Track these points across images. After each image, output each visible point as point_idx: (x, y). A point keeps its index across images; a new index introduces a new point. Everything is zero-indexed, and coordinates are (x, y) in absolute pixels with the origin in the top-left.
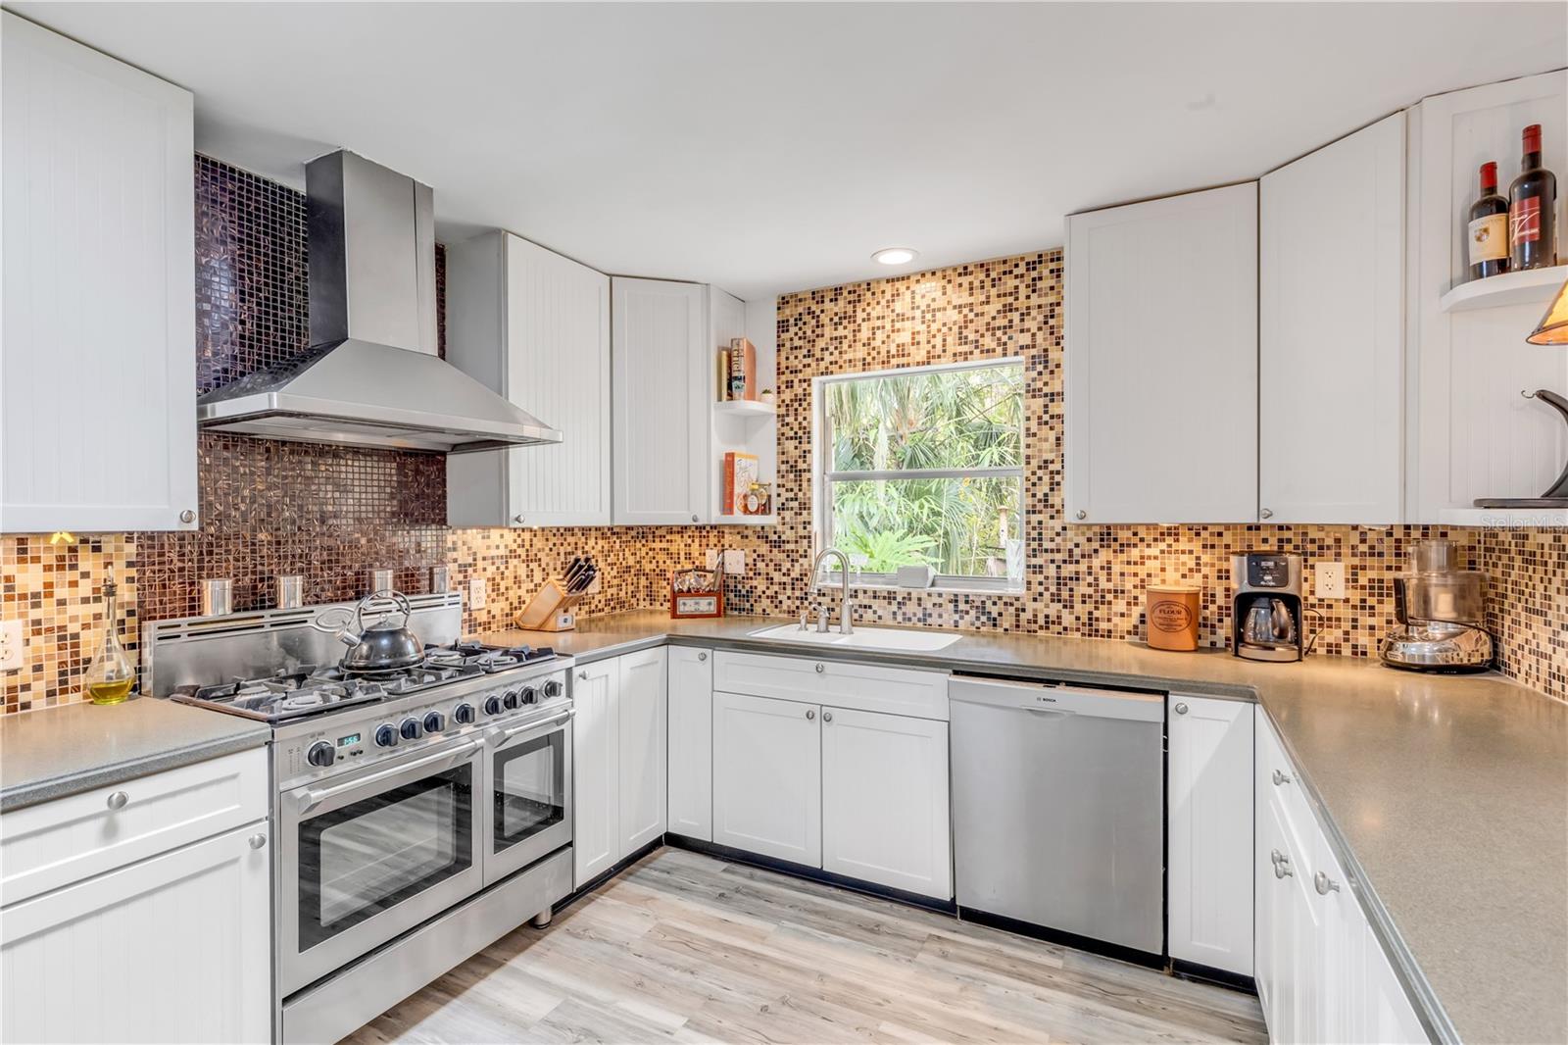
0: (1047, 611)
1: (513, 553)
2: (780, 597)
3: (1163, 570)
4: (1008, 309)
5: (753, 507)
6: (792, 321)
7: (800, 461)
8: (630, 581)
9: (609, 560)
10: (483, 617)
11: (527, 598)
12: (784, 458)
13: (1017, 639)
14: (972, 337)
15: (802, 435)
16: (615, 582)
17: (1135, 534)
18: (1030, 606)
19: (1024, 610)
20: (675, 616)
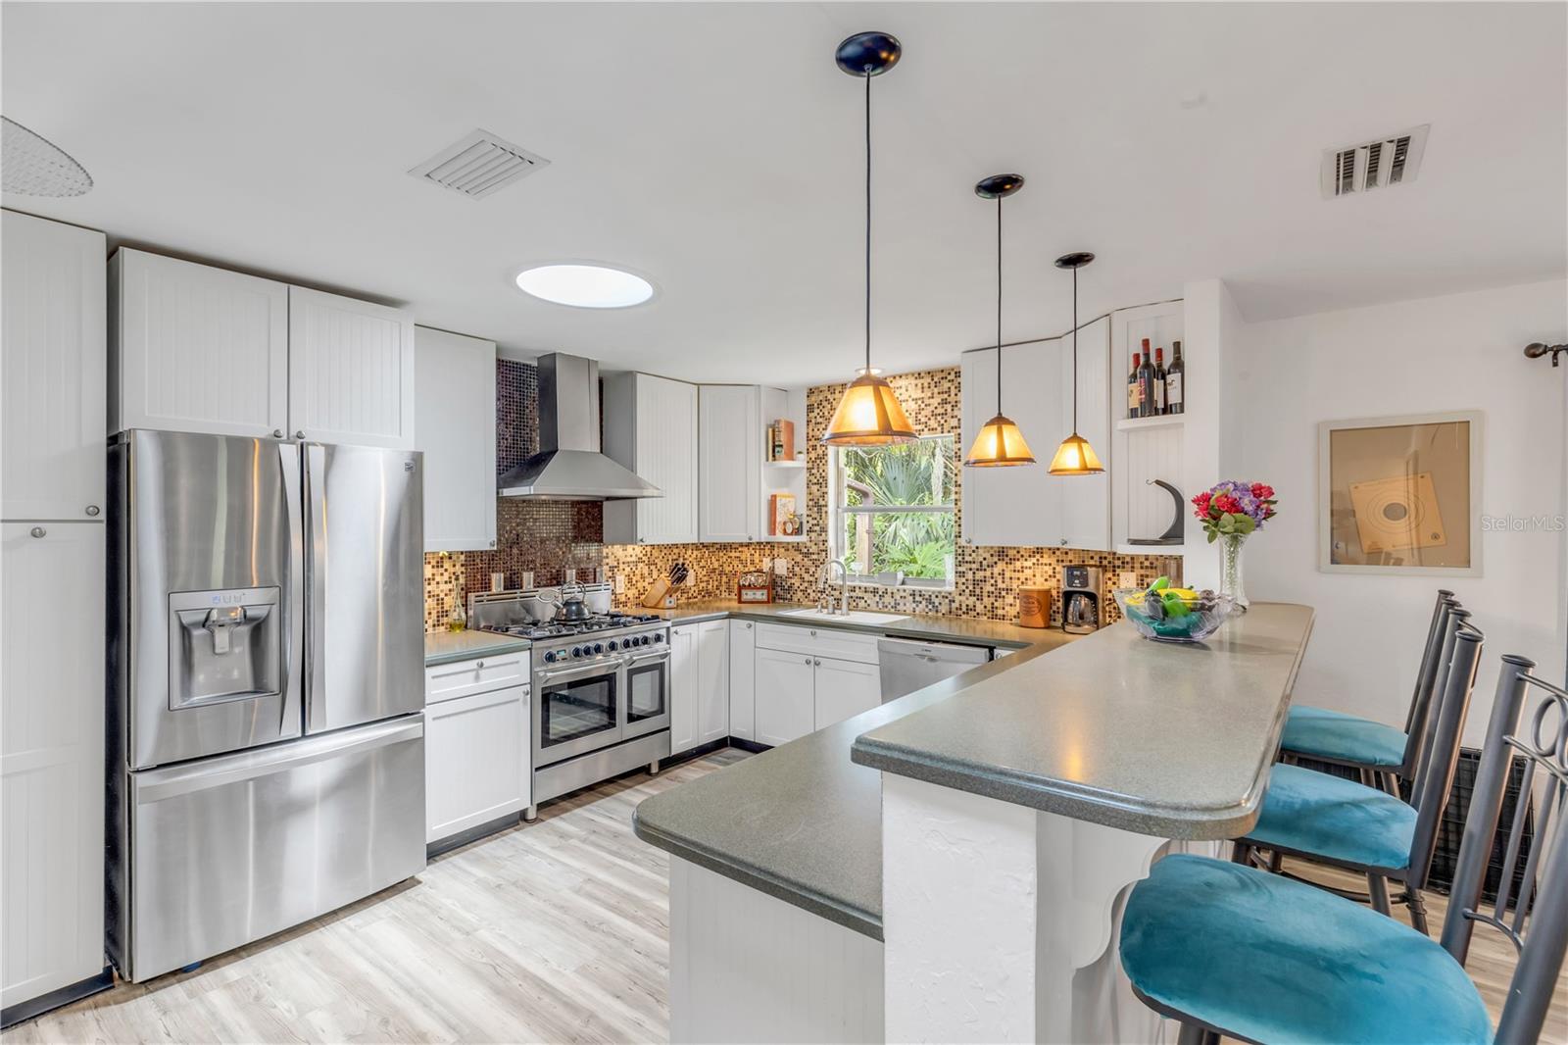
0: (967, 602)
1: (640, 560)
2: (809, 591)
3: (1034, 576)
4: (944, 402)
5: (789, 531)
6: (816, 405)
7: (821, 499)
8: (715, 578)
9: (701, 564)
10: (623, 599)
11: (649, 588)
12: (811, 497)
13: (950, 620)
14: (923, 420)
15: (822, 482)
16: (705, 579)
17: (1018, 552)
18: (958, 598)
19: (954, 601)
20: (740, 602)
